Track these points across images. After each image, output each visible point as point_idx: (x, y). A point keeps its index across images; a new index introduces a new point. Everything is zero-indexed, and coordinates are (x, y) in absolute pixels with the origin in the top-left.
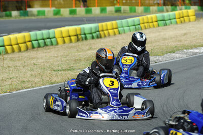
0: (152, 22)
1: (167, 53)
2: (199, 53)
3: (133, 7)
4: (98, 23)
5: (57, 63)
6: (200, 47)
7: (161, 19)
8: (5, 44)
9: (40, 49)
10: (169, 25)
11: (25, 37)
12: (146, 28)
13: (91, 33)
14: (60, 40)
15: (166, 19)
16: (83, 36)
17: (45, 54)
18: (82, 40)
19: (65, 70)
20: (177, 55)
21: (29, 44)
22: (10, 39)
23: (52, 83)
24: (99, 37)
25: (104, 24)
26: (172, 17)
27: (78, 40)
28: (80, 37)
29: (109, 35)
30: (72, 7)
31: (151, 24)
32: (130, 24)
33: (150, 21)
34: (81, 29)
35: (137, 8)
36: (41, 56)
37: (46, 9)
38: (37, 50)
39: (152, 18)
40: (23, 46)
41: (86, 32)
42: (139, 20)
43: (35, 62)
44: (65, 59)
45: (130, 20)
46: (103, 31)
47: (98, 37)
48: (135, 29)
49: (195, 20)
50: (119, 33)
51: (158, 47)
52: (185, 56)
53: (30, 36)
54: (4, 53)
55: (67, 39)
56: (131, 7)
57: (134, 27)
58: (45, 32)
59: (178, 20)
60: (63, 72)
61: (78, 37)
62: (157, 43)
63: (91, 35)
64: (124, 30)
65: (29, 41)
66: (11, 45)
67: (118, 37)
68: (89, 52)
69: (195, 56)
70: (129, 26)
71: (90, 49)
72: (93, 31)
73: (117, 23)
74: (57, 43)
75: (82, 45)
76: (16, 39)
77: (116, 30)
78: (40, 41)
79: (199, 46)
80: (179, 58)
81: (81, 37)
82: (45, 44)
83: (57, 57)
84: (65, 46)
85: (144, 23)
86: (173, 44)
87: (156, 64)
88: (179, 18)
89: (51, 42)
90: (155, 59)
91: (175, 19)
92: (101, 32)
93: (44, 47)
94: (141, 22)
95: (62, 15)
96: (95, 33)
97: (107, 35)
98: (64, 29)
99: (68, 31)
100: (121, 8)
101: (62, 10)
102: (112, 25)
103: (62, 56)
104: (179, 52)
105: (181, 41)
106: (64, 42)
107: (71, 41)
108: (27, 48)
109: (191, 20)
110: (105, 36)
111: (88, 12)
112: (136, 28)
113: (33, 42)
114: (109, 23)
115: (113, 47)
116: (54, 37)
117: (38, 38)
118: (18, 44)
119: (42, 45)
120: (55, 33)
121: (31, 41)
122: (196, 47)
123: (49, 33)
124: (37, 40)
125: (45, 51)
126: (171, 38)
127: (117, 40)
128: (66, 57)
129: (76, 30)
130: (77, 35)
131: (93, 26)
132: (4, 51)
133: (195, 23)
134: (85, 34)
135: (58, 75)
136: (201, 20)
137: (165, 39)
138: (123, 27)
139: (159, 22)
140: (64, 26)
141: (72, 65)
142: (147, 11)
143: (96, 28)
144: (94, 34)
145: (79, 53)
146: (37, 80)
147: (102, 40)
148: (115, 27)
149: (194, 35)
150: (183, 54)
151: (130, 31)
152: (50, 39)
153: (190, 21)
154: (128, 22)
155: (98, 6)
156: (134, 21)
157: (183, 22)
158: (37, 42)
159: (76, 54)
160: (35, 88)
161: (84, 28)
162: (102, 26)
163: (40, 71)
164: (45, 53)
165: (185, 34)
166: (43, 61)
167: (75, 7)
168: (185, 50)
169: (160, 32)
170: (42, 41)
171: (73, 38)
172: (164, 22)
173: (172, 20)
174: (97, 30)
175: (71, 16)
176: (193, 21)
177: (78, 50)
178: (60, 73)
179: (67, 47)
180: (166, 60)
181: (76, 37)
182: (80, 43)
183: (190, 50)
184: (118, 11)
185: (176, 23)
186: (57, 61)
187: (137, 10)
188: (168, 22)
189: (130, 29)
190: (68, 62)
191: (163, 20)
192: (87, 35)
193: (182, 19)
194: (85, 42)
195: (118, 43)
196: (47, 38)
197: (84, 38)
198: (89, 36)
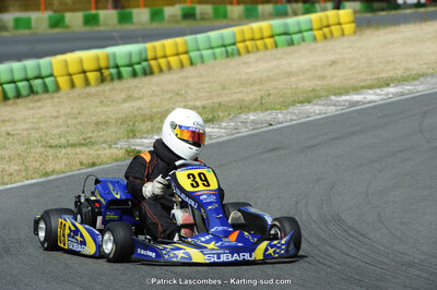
0: (262, 38)
1: (294, 103)
2: (364, 103)
3: (222, 7)
4: (144, 42)
5: (57, 131)
6: (365, 91)
7: (282, 31)
9: (20, 100)
10: (299, 44)
12: (248, 52)
13: (130, 65)
14: (63, 81)
15: (292, 30)
16: (113, 71)
17: (31, 112)
18: (112, 79)
19: (73, 146)
20: (317, 109)
23: (46, 174)
24: (148, 72)
25: (158, 44)
26: (304, 27)
27: (103, 80)
28: (106, 72)
29: (170, 68)
30: (90, 9)
31: (259, 43)
32: (214, 44)
33: (257, 36)
34: (108, 57)
35: (229, 8)
36: (23, 115)
37: (34, 16)
38: (15, 103)
39: (261, 30)
41: (120, 62)
42: (234, 35)
43: (9, 129)
44: (75, 121)
45: (213, 35)
46: (155, 59)
47: (145, 73)
48: (224, 54)
49: (355, 32)
50: (192, 64)
51: (275, 91)
52: (332, 110)
55: (78, 79)
56: (216, 6)
57: (223, 49)
58: (30, 64)
59: (318, 33)
60: (69, 150)
61: (102, 74)
62: (275, 83)
63: (130, 69)
64: (202, 57)
67: (190, 71)
68: (126, 105)
69: (354, 109)
70: (212, 48)
71: (130, 98)
72: (135, 59)
73: (186, 43)
74: (58, 88)
75: (111, 90)
77: (184, 57)
78: (20, 84)
79: (363, 88)
80: (320, 114)
81: (109, 74)
82: (32, 91)
83: (56, 117)
84: (76, 94)
85: (244, 41)
86: (307, 84)
87: (271, 127)
88: (320, 29)
89: (45, 85)
90: (268, 118)
91: (311, 30)
92: (153, 63)
93: (28, 95)
94: (239, 38)
95: (67, 27)
96: (139, 63)
97: (164, 67)
98: (72, 57)
99: (81, 61)
100: (194, 9)
101: (69, 16)
102: (176, 45)
103: (67, 115)
104: (320, 102)
105: (324, 78)
106: (73, 85)
107: (87, 83)
109: (346, 32)
110: (161, 70)
111: (125, 18)
112: (227, 51)
113: (5, 86)
114: (168, 43)
115: (177, 94)
116: (51, 75)
117: (17, 76)
119: (24, 91)
120: (51, 64)
121: (2, 84)
122: (356, 89)
123: (39, 67)
124: (13, 82)
125: (31, 105)
126: (304, 72)
127: (187, 77)
128: (76, 118)
129: (98, 59)
130: (100, 70)
131: (133, 48)
133: (354, 38)
134: (117, 67)
135: (60, 156)
136: (368, 32)
137: (289, 74)
138: (198, 50)
139: (277, 38)
140: (72, 51)
141: (90, 135)
142: (251, 16)
143: (140, 53)
144: (137, 67)
145: (105, 109)
146: (14, 168)
147: (154, 79)
148: (181, 49)
149: (352, 65)
150: (328, 105)
151: (215, 58)
152: (43, 78)
153: (343, 35)
154: (209, 39)
155: (145, 6)
156: (222, 37)
157: (328, 36)
158: (13, 85)
159: (99, 110)
160: (9, 186)
161: (114, 55)
162: (154, 48)
163: (20, 148)
164: (32, 109)
165: (333, 63)
166: (26, 126)
167: (97, 8)
168: (333, 97)
169: (278, 59)
170: (25, 83)
171: (92, 76)
172: (288, 37)
173: (305, 34)
174: (144, 57)
175: (88, 29)
176: (350, 35)
177: (102, 102)
178: (64, 151)
179: (79, 96)
180: (291, 120)
181: (98, 74)
182: (107, 87)
183: (344, 98)
184: (189, 15)
185: (315, 39)
186: (58, 127)
187: (229, 14)
188: (296, 37)
189: (214, 54)
190: (80, 127)
191: (285, 34)
192: (122, 69)
193: (326, 30)
194: (117, 84)
195: (188, 85)
196: (37, 78)
197: (115, 76)
198: (125, 71)
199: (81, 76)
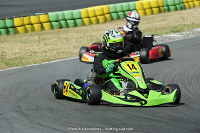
8: (82, 16)
11: (103, 9)
13: (175, 5)
14: (141, 12)
16: (166, 8)
18: (165, 11)
21: (107, 16)
22: (88, 12)
24: (183, 8)
27: (160, 12)
28: (162, 8)
29: (194, 6)
40: (101, 18)
41: (169, 4)
47: (181, 9)
53: (109, 8)
54: (81, 25)
55: (148, 11)
58: (125, 4)
61: (160, 9)
63: (174, 7)
65: (108, 14)
66: (89, 17)
72: (176, 2)
76: (94, 11)
78: (119, 13)
92: (186, 4)
96: (179, 4)
97: (192, 6)
99: (150, 3)
106: (145, 14)
107: (152, 13)
108: (106, 20)
113: (112, 14)
116: (135, 9)
117: (118, 10)
118: (96, 16)
119: (122, 17)
120: (135, 4)
121: (110, 13)
123: (129, 6)
124: (117, 12)
129: (158, 2)
130: (159, 7)
132: (81, 23)
134: (168, 6)
144: (178, 6)
158: (116, 14)
170: (122, 13)
171: (155, 10)
174: (181, 1)
181: (158, 9)
182: (162, 14)
192: (170, 7)
194: (167, 14)
196: (127, 10)
197: (167, 10)
198: (172, 8)
199: (150, 9)
